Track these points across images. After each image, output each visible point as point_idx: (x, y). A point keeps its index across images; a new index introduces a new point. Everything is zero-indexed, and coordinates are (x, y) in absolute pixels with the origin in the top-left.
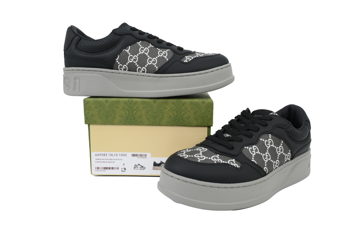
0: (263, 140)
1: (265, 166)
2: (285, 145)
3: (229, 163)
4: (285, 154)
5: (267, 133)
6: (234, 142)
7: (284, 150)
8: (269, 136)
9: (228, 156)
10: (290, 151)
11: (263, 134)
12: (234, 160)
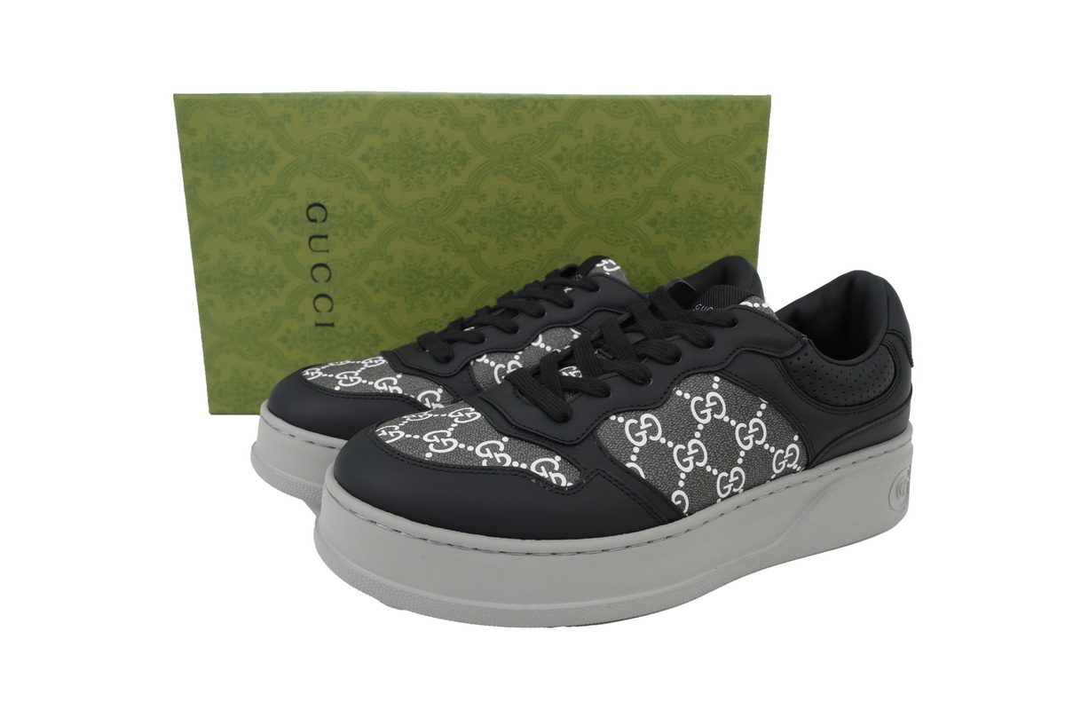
0: (687, 396)
1: (678, 488)
2: (777, 418)
3: (533, 469)
4: (772, 450)
5: (708, 373)
6: (578, 394)
7: (768, 435)
8: (713, 381)
9: (541, 446)
10: (796, 438)
11: (689, 373)
12: (556, 461)
